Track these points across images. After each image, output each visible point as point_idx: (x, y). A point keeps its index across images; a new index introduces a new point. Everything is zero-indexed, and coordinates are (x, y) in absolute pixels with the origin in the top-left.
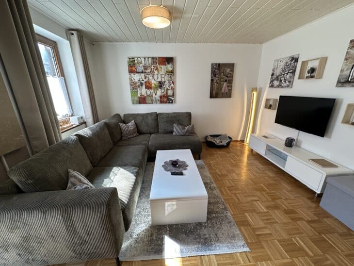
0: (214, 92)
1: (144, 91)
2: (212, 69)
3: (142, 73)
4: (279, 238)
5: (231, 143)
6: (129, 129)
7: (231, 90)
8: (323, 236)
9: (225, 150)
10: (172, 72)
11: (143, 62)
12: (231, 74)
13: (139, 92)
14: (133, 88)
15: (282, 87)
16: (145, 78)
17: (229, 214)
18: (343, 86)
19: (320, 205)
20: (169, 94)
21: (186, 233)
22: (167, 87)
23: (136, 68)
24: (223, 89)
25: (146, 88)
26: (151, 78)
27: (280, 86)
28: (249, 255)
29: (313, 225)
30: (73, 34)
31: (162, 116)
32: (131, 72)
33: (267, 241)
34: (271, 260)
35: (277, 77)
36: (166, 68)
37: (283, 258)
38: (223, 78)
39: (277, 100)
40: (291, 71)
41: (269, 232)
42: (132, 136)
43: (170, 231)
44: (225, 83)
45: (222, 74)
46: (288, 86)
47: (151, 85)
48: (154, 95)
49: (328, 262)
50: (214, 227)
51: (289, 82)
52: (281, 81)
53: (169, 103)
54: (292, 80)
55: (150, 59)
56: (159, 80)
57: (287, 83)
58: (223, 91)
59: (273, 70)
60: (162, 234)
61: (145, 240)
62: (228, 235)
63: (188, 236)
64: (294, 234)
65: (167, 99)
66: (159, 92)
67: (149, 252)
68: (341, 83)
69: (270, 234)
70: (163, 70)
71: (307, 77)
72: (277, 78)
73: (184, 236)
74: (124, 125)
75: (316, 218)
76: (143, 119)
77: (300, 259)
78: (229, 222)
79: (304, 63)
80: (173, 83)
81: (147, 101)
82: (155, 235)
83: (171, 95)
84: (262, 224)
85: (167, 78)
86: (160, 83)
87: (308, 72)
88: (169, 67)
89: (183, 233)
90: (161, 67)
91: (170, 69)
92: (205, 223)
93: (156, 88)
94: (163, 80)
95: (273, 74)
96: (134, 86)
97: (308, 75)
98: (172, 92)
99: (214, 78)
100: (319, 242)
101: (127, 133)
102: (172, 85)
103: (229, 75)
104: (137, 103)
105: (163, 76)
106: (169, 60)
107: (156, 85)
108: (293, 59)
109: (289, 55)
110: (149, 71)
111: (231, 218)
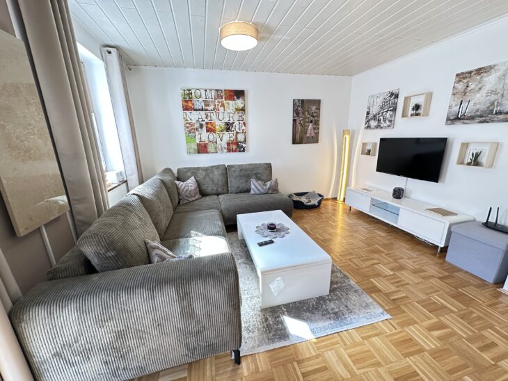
0: (298, 136)
1: (204, 136)
2: (294, 105)
3: (202, 110)
4: (417, 300)
5: (323, 202)
6: (189, 189)
7: (318, 133)
8: (460, 290)
9: (316, 210)
10: (243, 110)
11: (203, 95)
12: (316, 113)
13: (198, 137)
14: (190, 132)
15: (382, 128)
16: (207, 118)
17: (352, 282)
18: (453, 124)
19: (447, 259)
20: (239, 140)
21: (308, 310)
22: (237, 130)
23: (193, 104)
24: (309, 132)
25: (207, 131)
26: (214, 117)
27: (378, 127)
28: (392, 322)
29: (446, 281)
30: (110, 53)
31: (233, 169)
32: (186, 109)
33: (405, 305)
34: (417, 323)
35: (375, 116)
36: (235, 104)
37: (429, 319)
38: (308, 118)
39: (376, 143)
40: (391, 109)
41: (404, 295)
42: (194, 199)
43: (287, 311)
44: (311, 125)
45: (307, 113)
46: (389, 126)
47: (214, 127)
48: (219, 140)
49: (474, 315)
50: (340, 299)
51: (390, 121)
52: (379, 120)
53: (240, 151)
54: (393, 119)
55: (213, 92)
56: (226, 120)
57: (388, 123)
58: (308, 135)
59: (369, 108)
60: (279, 317)
61: (260, 327)
62: (361, 305)
63: (313, 313)
64: (431, 293)
65: (237, 146)
66: (227, 137)
67: (272, 340)
68: (450, 120)
69: (406, 297)
70: (231, 106)
71: (412, 115)
72: (374, 118)
73: (308, 314)
74: (182, 183)
75: (447, 274)
76: (207, 174)
77: (446, 316)
78: (356, 291)
79: (407, 99)
80: (244, 124)
81: (209, 150)
82: (270, 319)
83: (242, 140)
84: (393, 288)
85: (236, 117)
86: (227, 124)
87: (413, 109)
88: (239, 103)
89: (306, 311)
90: (228, 103)
91: (241, 106)
92: (328, 296)
93: (222, 131)
94: (232, 121)
95: (368, 113)
96: (191, 129)
97: (412, 112)
98: (244, 137)
99: (296, 118)
100: (458, 296)
101: (187, 194)
102: (243, 127)
103: (315, 114)
104: (194, 153)
105: (231, 115)
106: (239, 94)
107: (221, 127)
108: (392, 94)
109: (388, 90)
110: (211, 107)
111: (357, 287)
